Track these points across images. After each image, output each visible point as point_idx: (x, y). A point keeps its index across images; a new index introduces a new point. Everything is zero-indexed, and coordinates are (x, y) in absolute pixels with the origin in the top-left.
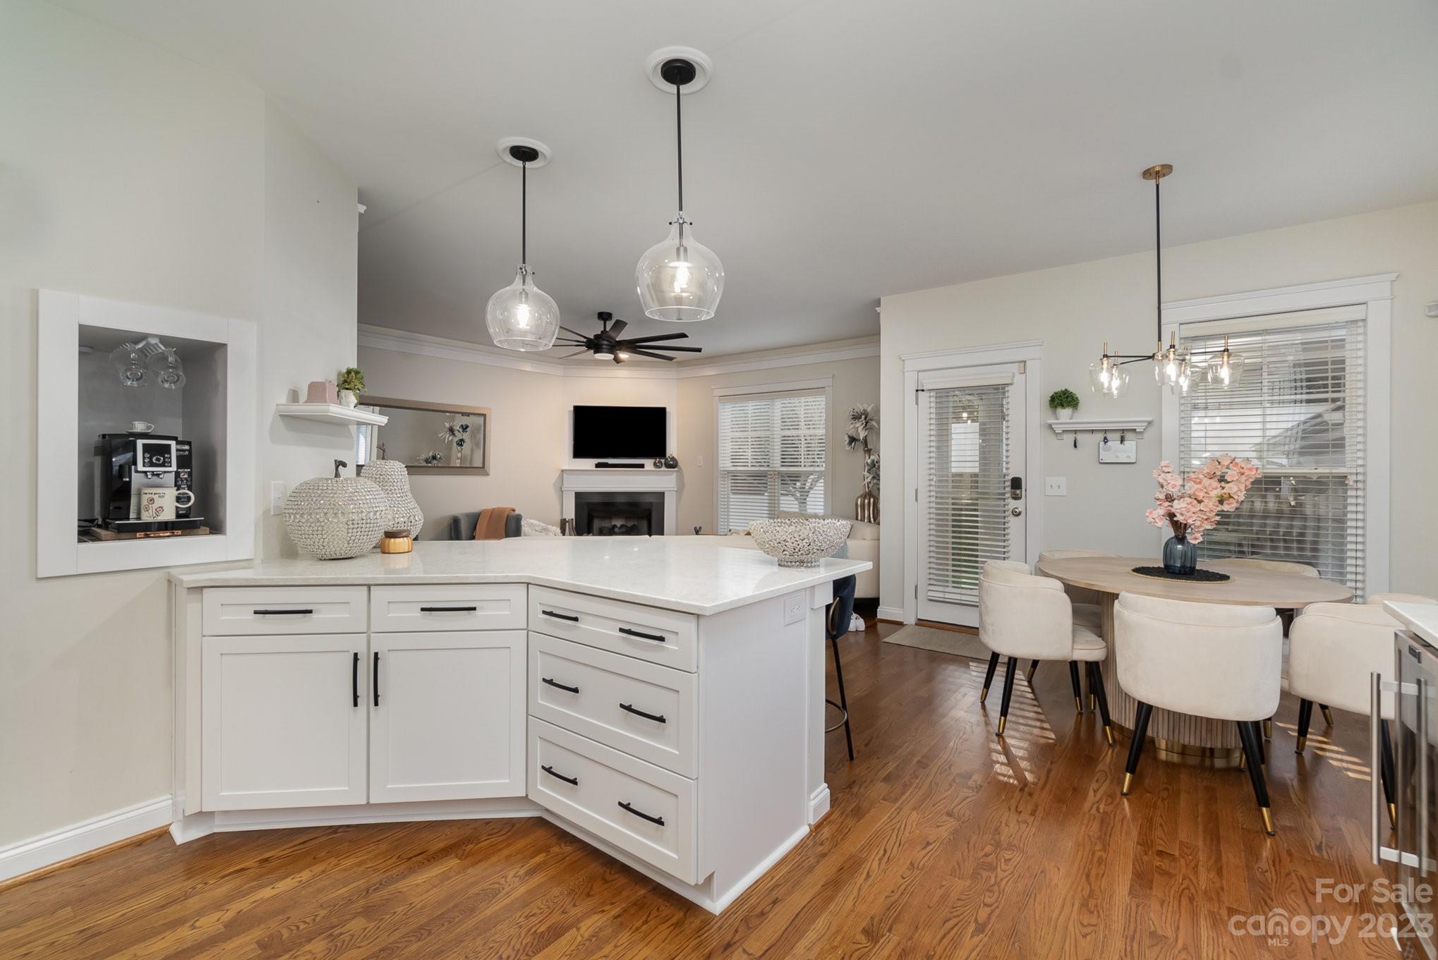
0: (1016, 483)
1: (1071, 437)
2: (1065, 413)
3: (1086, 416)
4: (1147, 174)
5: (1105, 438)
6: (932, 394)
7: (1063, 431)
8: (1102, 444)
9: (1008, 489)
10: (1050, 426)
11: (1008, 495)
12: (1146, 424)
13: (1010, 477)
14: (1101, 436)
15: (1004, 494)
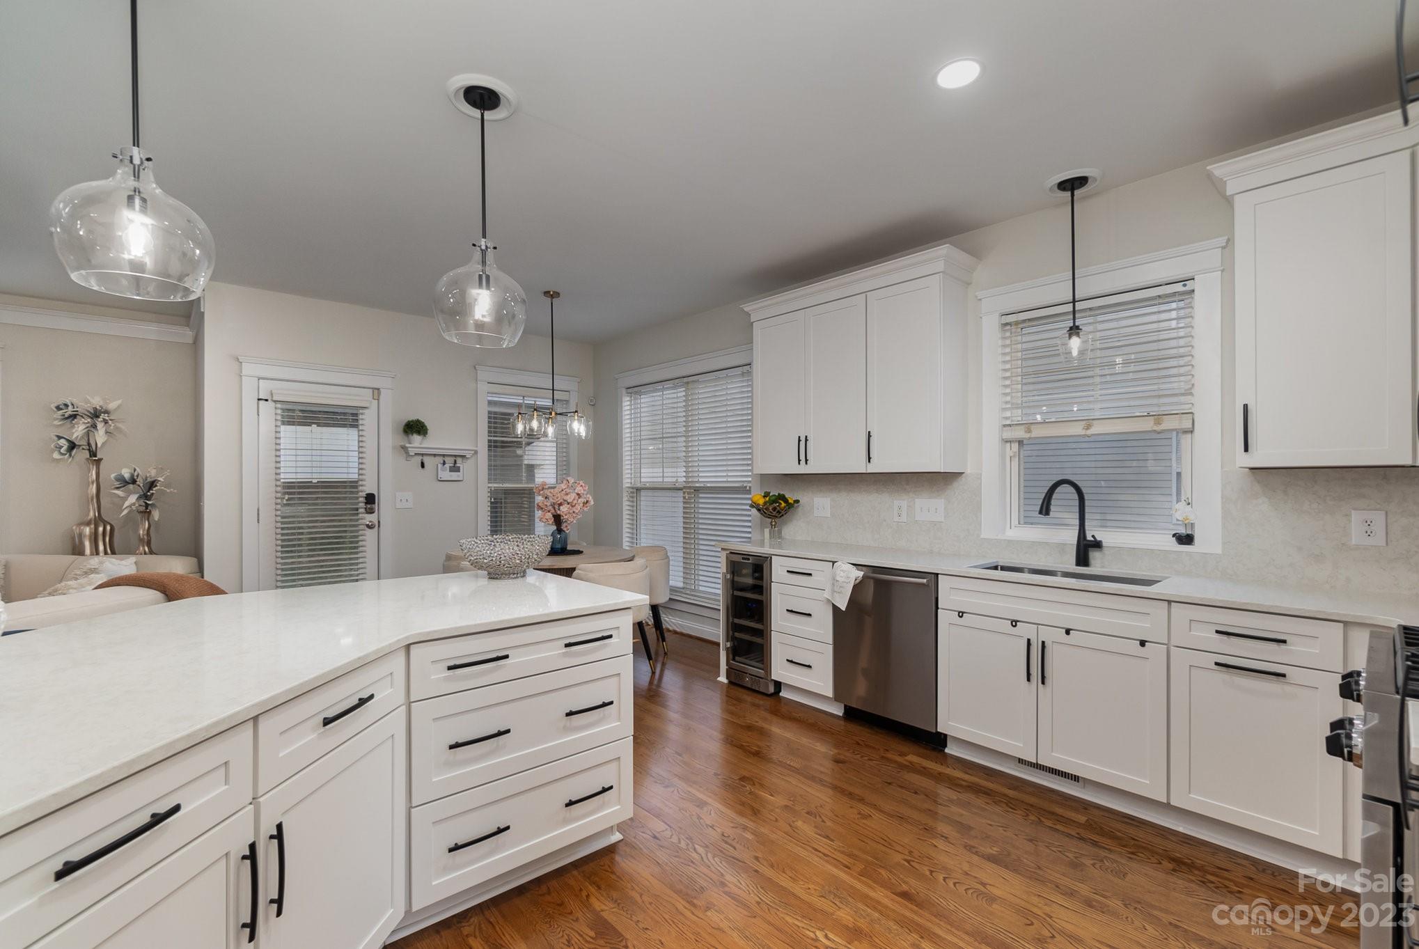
0: (370, 499)
1: (419, 459)
2: (416, 439)
3: (433, 442)
4: (546, 293)
5: (444, 461)
6: (279, 406)
7: (416, 454)
8: (440, 466)
9: (362, 505)
10: (404, 448)
11: (362, 510)
12: (473, 452)
13: (364, 494)
14: (440, 459)
15: (357, 509)
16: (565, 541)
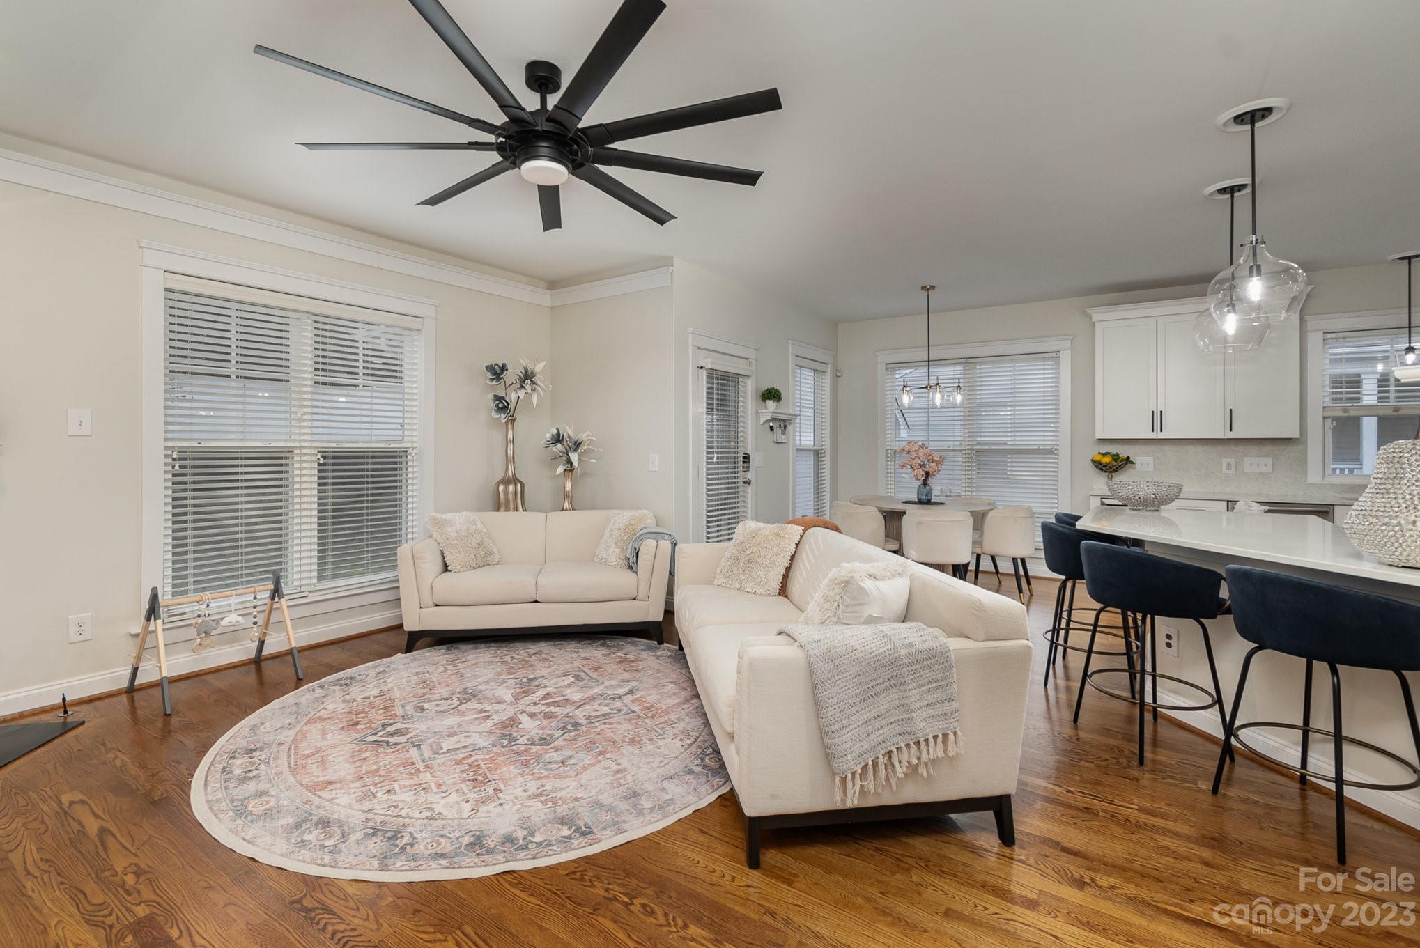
0: (747, 458)
2: (772, 405)
4: (923, 288)
5: (780, 426)
6: (706, 373)
9: (741, 464)
11: (740, 469)
16: (929, 493)
